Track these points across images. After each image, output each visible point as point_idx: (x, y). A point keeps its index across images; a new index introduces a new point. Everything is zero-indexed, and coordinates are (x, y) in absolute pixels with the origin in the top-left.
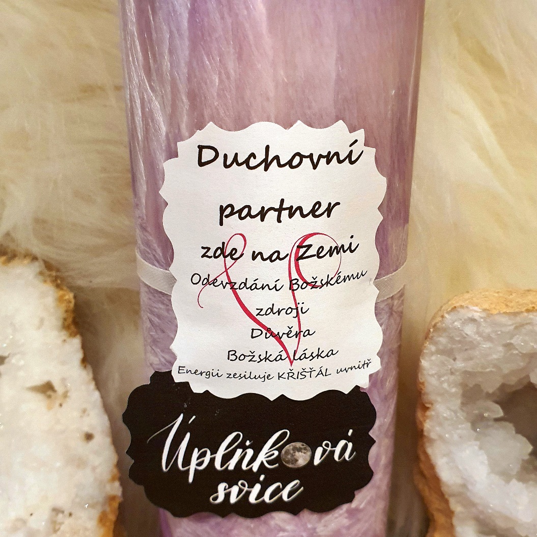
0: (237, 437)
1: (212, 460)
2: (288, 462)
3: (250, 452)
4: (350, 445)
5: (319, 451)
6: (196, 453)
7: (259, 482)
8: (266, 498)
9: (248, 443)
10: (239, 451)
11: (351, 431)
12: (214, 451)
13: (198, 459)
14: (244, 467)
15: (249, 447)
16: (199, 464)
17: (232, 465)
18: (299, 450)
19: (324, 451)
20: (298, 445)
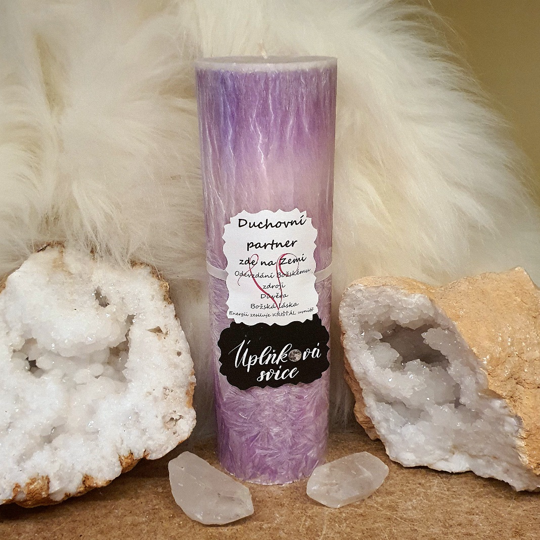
0: (269, 348)
1: (258, 360)
2: (291, 359)
3: (275, 355)
4: (318, 350)
5: (305, 353)
6: (251, 358)
7: (279, 369)
8: (282, 377)
9: (274, 351)
10: (270, 355)
11: (318, 344)
12: (259, 356)
13: (252, 360)
14: (272, 363)
15: (274, 353)
16: (252, 363)
17: (267, 362)
18: (296, 353)
19: (307, 353)
20: (296, 350)
